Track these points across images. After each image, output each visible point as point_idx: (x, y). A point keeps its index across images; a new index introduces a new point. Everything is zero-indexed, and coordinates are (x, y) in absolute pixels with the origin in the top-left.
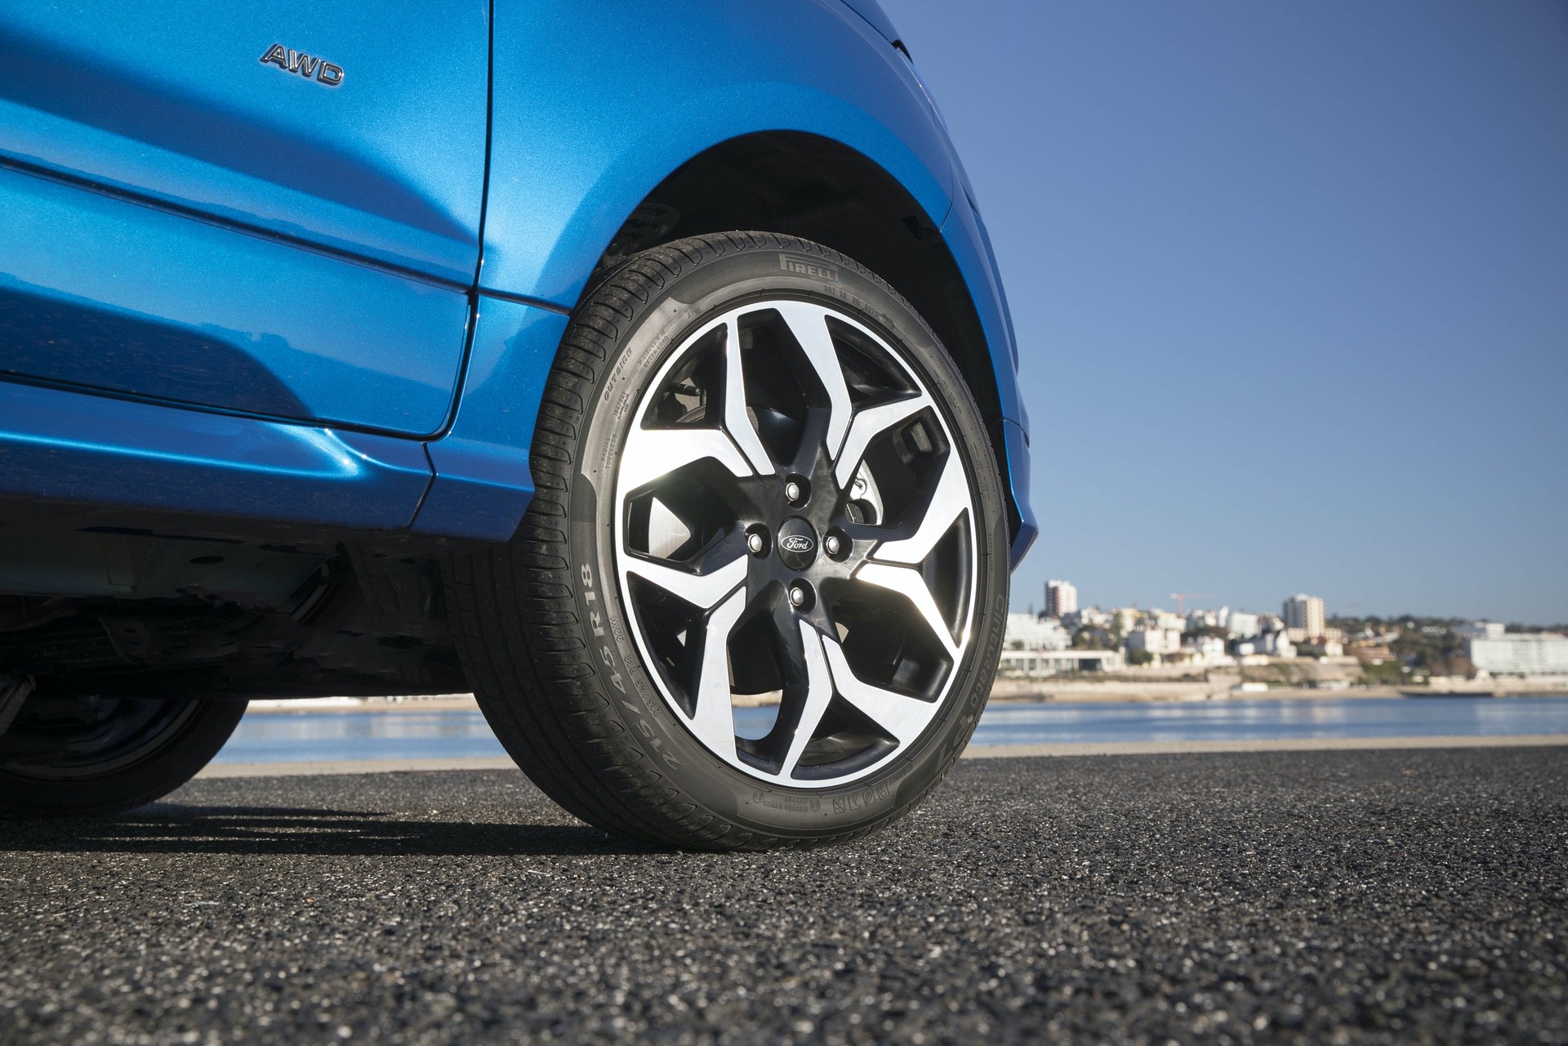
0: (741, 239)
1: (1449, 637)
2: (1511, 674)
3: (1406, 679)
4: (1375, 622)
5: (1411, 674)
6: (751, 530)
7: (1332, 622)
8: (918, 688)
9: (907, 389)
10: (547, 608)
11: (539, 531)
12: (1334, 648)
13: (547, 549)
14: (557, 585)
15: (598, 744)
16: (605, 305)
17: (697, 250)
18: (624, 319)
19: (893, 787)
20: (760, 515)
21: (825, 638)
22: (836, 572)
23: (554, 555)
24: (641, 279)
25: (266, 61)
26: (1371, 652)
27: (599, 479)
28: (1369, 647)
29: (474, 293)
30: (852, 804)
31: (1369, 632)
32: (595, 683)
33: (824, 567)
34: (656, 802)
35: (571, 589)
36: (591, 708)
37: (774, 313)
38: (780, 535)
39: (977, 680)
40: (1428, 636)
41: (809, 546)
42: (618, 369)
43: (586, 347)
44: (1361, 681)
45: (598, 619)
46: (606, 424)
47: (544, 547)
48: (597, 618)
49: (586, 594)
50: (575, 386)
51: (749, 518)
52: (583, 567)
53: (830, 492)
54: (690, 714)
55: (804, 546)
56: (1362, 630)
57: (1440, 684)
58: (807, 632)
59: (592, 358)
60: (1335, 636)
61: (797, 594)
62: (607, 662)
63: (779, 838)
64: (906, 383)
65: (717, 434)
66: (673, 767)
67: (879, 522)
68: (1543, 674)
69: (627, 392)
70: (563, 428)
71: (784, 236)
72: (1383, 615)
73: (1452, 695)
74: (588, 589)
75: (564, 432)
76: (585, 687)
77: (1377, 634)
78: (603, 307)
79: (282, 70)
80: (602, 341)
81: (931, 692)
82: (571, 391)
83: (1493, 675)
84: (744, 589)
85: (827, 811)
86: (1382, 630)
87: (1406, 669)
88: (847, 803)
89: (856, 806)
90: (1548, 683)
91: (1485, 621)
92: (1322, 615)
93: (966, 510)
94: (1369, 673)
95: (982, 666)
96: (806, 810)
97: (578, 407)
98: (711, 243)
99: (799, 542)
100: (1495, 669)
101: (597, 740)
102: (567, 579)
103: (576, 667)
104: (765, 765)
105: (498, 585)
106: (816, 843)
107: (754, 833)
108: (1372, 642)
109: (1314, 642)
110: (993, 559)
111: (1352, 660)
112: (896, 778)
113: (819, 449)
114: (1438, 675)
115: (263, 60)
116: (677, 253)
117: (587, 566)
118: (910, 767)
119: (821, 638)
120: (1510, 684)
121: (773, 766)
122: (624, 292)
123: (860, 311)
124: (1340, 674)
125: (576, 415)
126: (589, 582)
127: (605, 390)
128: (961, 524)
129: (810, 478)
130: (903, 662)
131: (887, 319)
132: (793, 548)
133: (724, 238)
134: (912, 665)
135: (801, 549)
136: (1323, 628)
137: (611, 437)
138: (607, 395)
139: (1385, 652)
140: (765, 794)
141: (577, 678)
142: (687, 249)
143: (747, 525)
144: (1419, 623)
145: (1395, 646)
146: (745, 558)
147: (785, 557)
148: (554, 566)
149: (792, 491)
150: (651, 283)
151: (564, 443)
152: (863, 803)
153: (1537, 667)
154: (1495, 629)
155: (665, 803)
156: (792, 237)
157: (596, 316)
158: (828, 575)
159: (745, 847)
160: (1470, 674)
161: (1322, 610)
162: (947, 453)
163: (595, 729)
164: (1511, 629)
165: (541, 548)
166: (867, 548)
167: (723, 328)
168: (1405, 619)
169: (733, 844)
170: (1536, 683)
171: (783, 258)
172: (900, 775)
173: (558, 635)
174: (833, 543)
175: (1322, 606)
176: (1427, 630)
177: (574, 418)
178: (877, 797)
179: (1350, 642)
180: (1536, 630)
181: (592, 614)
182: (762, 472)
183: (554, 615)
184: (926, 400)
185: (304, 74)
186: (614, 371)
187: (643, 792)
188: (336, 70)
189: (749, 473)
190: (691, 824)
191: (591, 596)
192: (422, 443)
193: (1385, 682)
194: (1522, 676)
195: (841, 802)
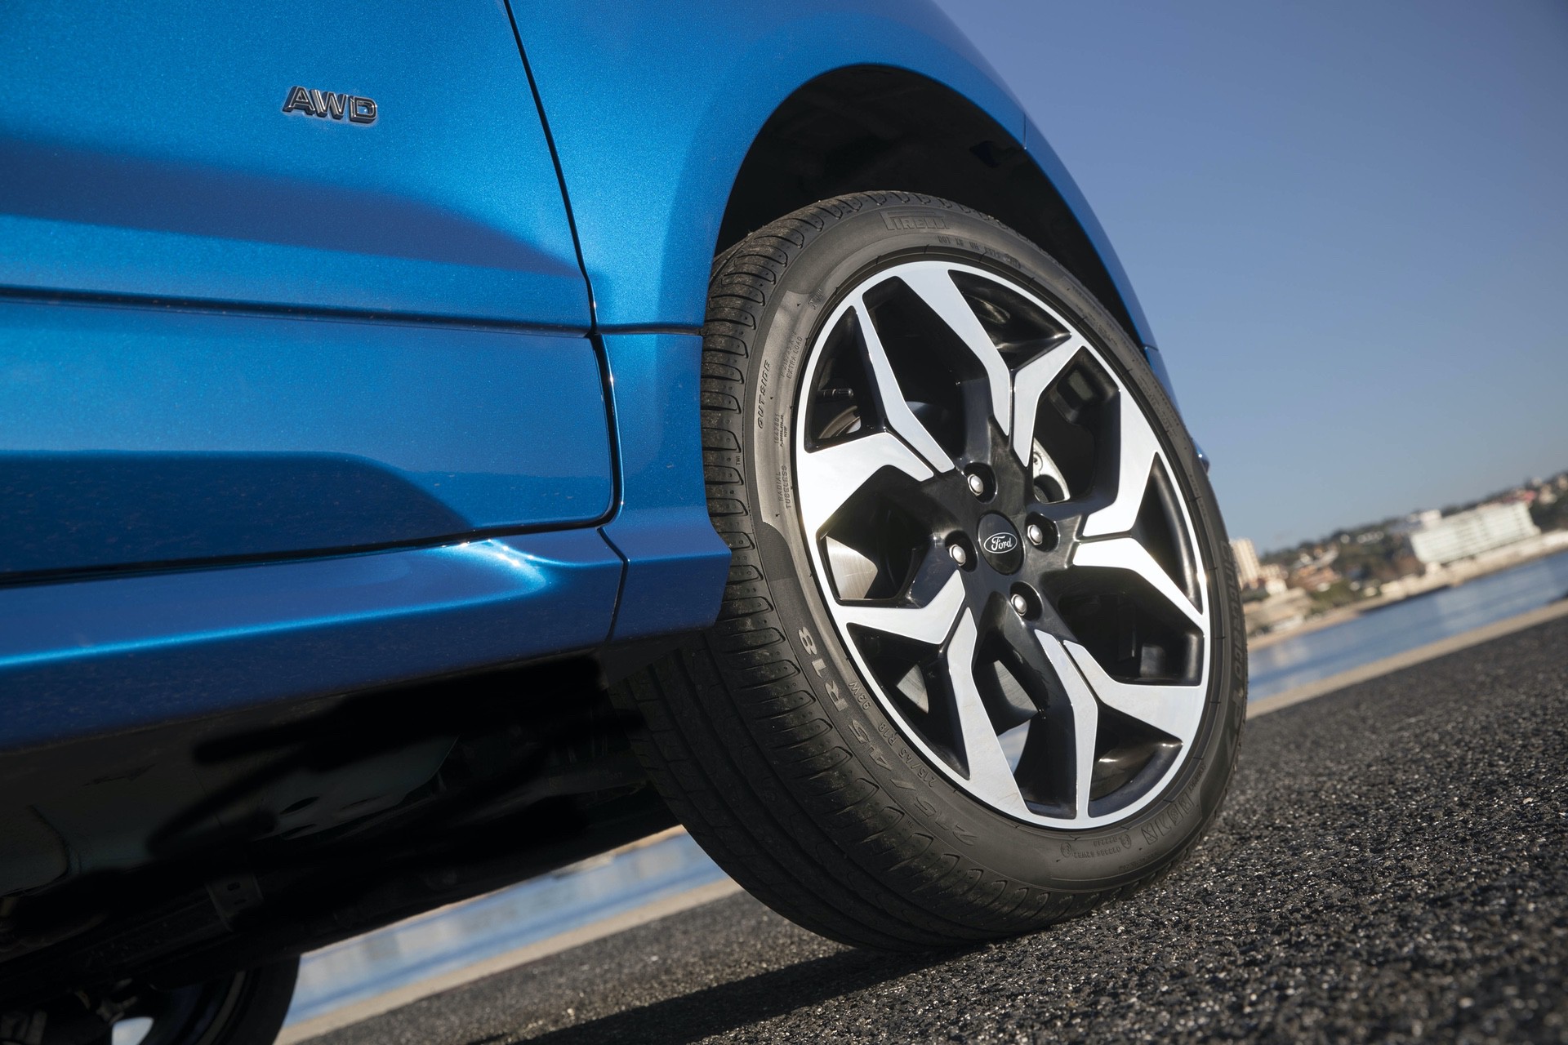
0: (834, 205)
1: (1387, 540)
2: (1461, 559)
3: (1358, 596)
4: (1308, 547)
5: (1361, 589)
6: (950, 541)
7: (1266, 560)
8: (1174, 672)
9: (1054, 334)
10: (774, 694)
11: (737, 604)
12: (1276, 587)
13: (753, 624)
14: (777, 663)
15: (877, 841)
16: (718, 320)
17: (795, 231)
18: (747, 329)
19: (1195, 795)
20: (953, 520)
21: (1066, 643)
22: (1050, 564)
23: (761, 628)
24: (748, 280)
25: (289, 110)
26: (1314, 580)
27: (783, 522)
28: (1310, 575)
29: (595, 334)
30: (1163, 829)
31: (1305, 559)
32: (853, 764)
33: (1035, 563)
34: (960, 891)
35: (795, 662)
36: (859, 799)
37: (895, 280)
38: (979, 540)
39: (1234, 646)
40: (1367, 545)
41: (1013, 542)
42: (762, 388)
43: (717, 374)
44: (1313, 612)
45: (835, 690)
46: (771, 457)
47: (749, 622)
48: (833, 689)
49: (814, 663)
50: (721, 421)
51: (943, 527)
52: (800, 633)
53: (1015, 473)
54: (965, 773)
55: (1008, 544)
56: (1298, 558)
57: (1394, 590)
58: (1047, 641)
59: (728, 383)
60: (1274, 573)
61: (1019, 602)
62: (861, 738)
63: (1101, 893)
64: (1051, 327)
65: (884, 436)
66: (968, 842)
67: (1067, 496)
68: (1494, 549)
69: (781, 413)
70: (724, 474)
71: (875, 192)
72: (1315, 536)
73: (1410, 599)
74: (814, 657)
75: (727, 479)
76: (845, 775)
77: (1314, 558)
78: (716, 323)
79: (309, 117)
80: (732, 361)
81: (1192, 674)
82: (718, 429)
83: (1445, 565)
84: (968, 611)
85: (1139, 845)
86: (1318, 552)
87: (1355, 586)
88: (1156, 829)
89: (1165, 830)
90: (1500, 557)
91: (1418, 512)
92: (1254, 555)
93: (1157, 455)
94: (1319, 602)
95: (1233, 629)
96: (1119, 850)
97: (733, 445)
98: (806, 219)
99: (1002, 540)
100: (1444, 557)
101: (874, 837)
102: (786, 652)
103: (827, 754)
104: (1057, 811)
105: (699, 687)
106: (1138, 886)
107: (1074, 895)
108: (1312, 568)
109: (1254, 586)
110: (1202, 502)
111: (1298, 593)
112: (1194, 784)
113: (989, 427)
114: (1388, 581)
115: (284, 110)
116: (773, 240)
117: (805, 630)
118: (1203, 767)
119: (1062, 643)
120: (1463, 570)
121: (1066, 809)
122: (734, 299)
123: (981, 257)
124: (1289, 611)
125: (734, 455)
126: (811, 648)
127: (756, 417)
128: (1158, 474)
129: (989, 463)
130: (1144, 651)
131: (1012, 258)
132: (998, 550)
133: (816, 210)
134: (1155, 651)
135: (1007, 548)
136: (1258, 568)
137: (781, 470)
138: (760, 422)
139: (1329, 575)
140: (1072, 844)
141: (832, 768)
142: (782, 232)
143: (943, 535)
144: (1353, 535)
145: (1337, 565)
146: (957, 575)
147: (994, 562)
148: (767, 642)
149: (975, 483)
150: (761, 281)
151: (732, 492)
152: (1171, 823)
153: (1484, 544)
154: (1431, 518)
155: (970, 890)
156: (884, 192)
157: (712, 335)
158: (1044, 571)
159: (1066, 915)
160: (1420, 571)
161: (1252, 551)
162: (1118, 396)
163: (870, 823)
164: (1447, 512)
165: (744, 624)
166: (1073, 527)
167: (851, 311)
168: (1337, 536)
169: (1053, 915)
170: (1489, 560)
171: (885, 216)
172: (1197, 778)
173: (796, 722)
174: (1034, 533)
175: (1251, 546)
176: (1364, 539)
177: (733, 459)
178: (1183, 812)
179: (1290, 574)
180: (1471, 506)
181: (827, 685)
182: (942, 470)
183: (785, 700)
184: (1077, 341)
185: (335, 117)
186: (758, 393)
187: (942, 883)
188: (368, 105)
189: (930, 474)
190: (1005, 905)
191: (819, 664)
192: (596, 528)
193: (1337, 605)
194: (1472, 557)
195: (1150, 829)
